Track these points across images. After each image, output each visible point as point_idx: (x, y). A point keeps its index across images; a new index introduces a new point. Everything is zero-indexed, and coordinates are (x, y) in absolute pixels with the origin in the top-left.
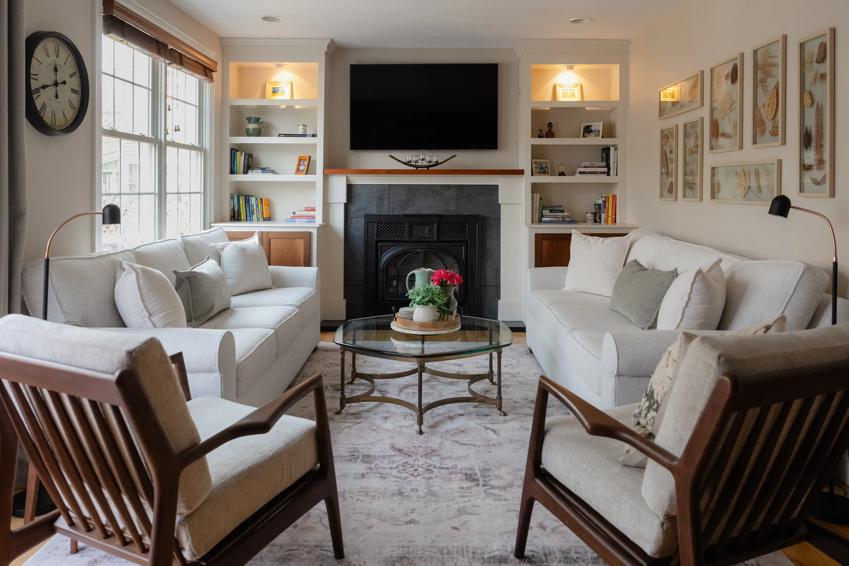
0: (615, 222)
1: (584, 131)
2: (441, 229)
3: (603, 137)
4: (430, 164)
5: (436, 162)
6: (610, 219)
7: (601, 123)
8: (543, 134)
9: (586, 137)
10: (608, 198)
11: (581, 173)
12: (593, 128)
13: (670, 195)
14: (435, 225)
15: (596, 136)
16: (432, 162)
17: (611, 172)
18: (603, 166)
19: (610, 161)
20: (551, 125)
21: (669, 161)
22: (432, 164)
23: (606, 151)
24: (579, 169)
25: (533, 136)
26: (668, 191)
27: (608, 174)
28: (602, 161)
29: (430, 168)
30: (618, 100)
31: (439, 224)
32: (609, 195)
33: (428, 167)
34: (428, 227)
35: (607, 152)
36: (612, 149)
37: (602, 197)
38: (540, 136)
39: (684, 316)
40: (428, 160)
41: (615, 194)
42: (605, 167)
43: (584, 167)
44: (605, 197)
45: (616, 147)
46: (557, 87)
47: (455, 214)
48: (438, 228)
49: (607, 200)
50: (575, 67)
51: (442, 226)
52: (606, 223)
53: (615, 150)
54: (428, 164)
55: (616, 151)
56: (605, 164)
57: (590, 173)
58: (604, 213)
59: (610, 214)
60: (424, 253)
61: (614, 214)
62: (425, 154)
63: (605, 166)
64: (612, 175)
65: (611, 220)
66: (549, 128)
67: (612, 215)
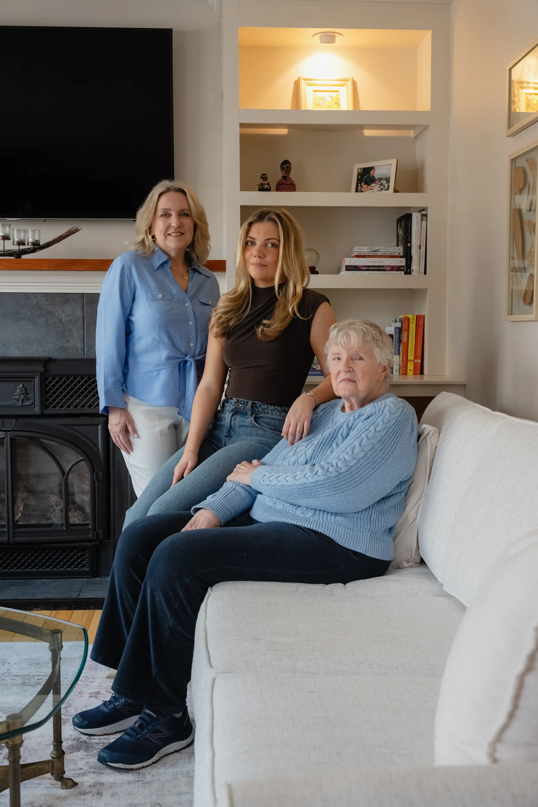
0: (422, 373)
1: (359, 181)
2: (50, 389)
3: (396, 191)
4: (22, 247)
5: (33, 244)
6: (410, 366)
7: (394, 162)
8: (268, 184)
9: (361, 191)
10: (407, 321)
11: (349, 268)
12: (377, 174)
13: (527, 307)
14: (37, 380)
15: (381, 190)
16: (26, 243)
17: (414, 266)
18: (397, 254)
19: (410, 242)
20: (288, 167)
21: (526, 228)
22: (26, 247)
23: (403, 224)
24: (349, 259)
25: (244, 187)
26: (524, 299)
27: (407, 270)
28: (398, 246)
29: (24, 257)
30: (429, 110)
31: (44, 379)
32: (410, 316)
33: (18, 254)
34: (21, 386)
35: (405, 223)
36: (416, 217)
37: (396, 322)
38: (262, 189)
39: (523, 702)
40: (16, 240)
41: (422, 314)
42: (401, 257)
43: (357, 256)
44: (401, 321)
45: (424, 213)
46: (303, 84)
47: (79, 357)
48: (43, 386)
49: (405, 327)
50: (338, 38)
51: (50, 382)
52: (403, 374)
53: (422, 220)
54: (16, 248)
55: (424, 223)
56: (402, 250)
57: (369, 268)
58: (399, 354)
59: (411, 357)
60: (11, 439)
61: (419, 355)
62: (10, 225)
63: (401, 254)
64: (414, 273)
65: (412, 369)
66: (284, 172)
67: (416, 357)
